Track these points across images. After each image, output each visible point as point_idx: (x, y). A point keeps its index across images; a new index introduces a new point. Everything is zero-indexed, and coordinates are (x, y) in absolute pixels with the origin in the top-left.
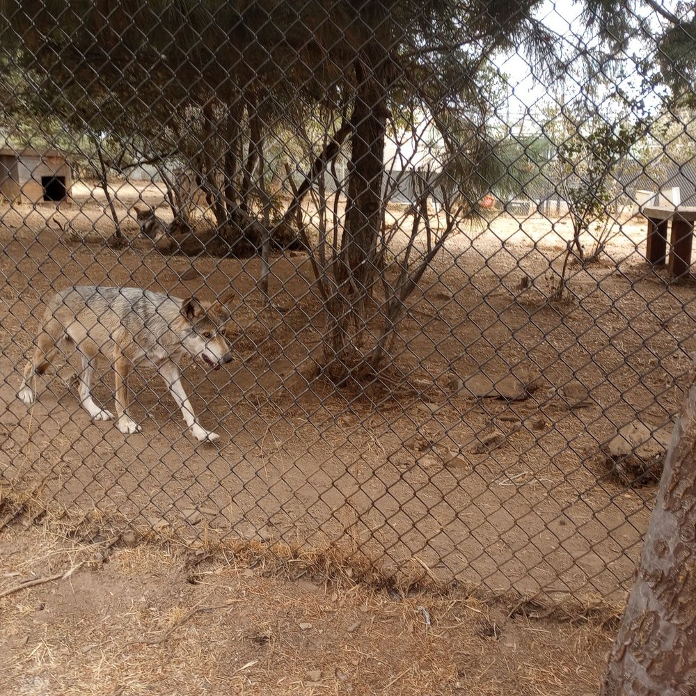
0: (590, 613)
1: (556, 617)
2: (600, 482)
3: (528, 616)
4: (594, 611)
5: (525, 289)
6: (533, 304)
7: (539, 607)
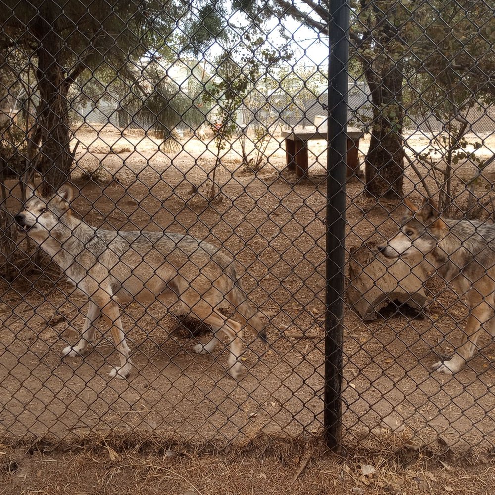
0: (85, 442)
1: (61, 449)
2: (171, 335)
3: (42, 451)
4: (88, 441)
5: (193, 194)
6: (193, 205)
7: (50, 444)
